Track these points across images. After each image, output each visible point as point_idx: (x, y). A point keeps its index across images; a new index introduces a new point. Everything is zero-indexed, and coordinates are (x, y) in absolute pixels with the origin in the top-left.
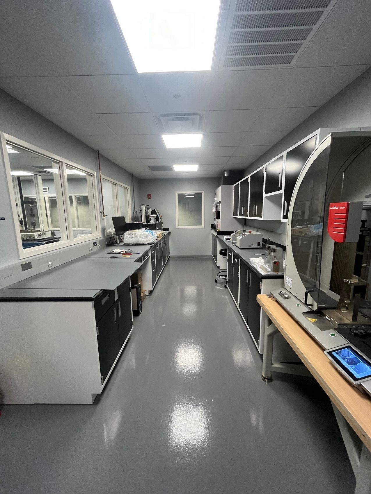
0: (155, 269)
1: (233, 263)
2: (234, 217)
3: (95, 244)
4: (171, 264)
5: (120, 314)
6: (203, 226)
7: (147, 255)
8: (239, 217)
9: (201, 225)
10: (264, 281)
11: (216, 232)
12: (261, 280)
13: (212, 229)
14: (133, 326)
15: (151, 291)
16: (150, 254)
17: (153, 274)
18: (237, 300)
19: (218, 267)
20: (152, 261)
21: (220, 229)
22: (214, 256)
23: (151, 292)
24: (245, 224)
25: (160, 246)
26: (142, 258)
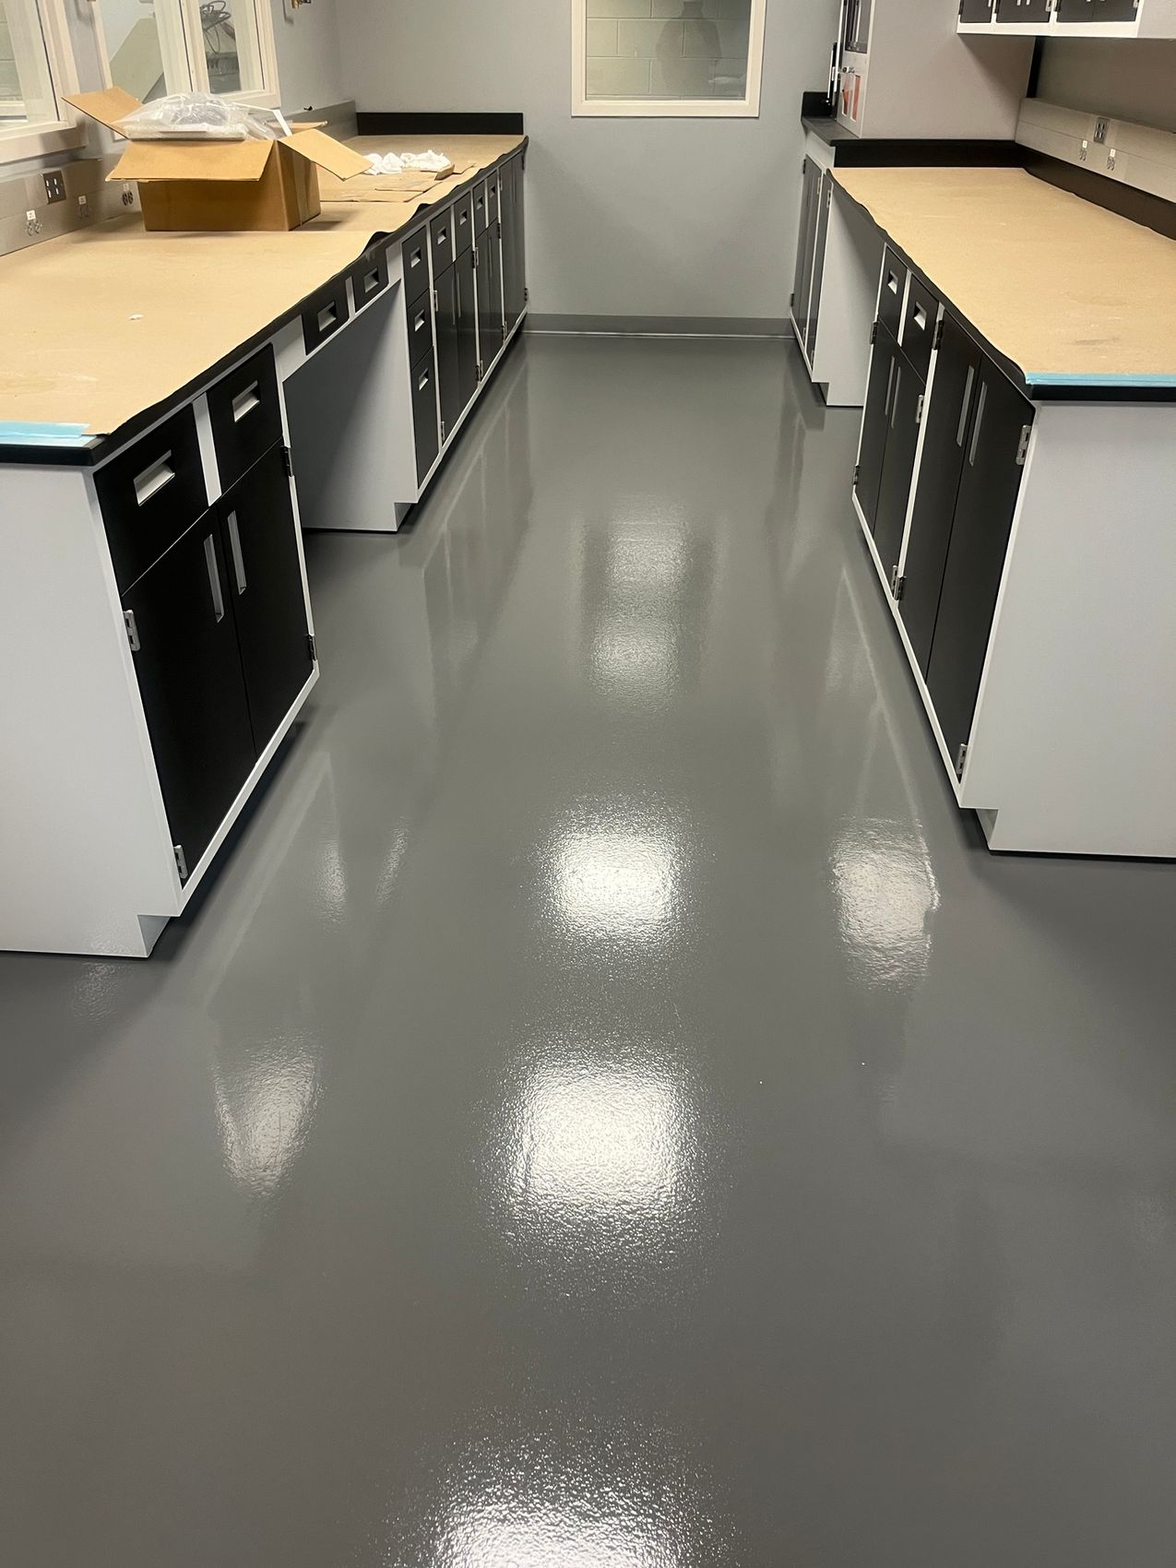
0: (429, 375)
1: (900, 341)
2: (962, 36)
3: (52, 188)
4: (537, 372)
5: (242, 582)
6: (747, 106)
7: (381, 277)
8: (994, 27)
9: (738, 91)
10: (1046, 414)
11: (832, 143)
12: (1033, 410)
13: (806, 131)
14: (316, 663)
15: (413, 505)
16: (396, 273)
17: (422, 403)
18: (891, 561)
19: (820, 391)
20: (411, 324)
21: (861, 123)
22: (802, 324)
23: (410, 516)
24: (1032, 92)
25: (463, 232)
26: (349, 282)
